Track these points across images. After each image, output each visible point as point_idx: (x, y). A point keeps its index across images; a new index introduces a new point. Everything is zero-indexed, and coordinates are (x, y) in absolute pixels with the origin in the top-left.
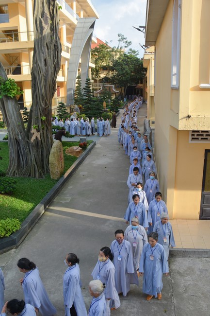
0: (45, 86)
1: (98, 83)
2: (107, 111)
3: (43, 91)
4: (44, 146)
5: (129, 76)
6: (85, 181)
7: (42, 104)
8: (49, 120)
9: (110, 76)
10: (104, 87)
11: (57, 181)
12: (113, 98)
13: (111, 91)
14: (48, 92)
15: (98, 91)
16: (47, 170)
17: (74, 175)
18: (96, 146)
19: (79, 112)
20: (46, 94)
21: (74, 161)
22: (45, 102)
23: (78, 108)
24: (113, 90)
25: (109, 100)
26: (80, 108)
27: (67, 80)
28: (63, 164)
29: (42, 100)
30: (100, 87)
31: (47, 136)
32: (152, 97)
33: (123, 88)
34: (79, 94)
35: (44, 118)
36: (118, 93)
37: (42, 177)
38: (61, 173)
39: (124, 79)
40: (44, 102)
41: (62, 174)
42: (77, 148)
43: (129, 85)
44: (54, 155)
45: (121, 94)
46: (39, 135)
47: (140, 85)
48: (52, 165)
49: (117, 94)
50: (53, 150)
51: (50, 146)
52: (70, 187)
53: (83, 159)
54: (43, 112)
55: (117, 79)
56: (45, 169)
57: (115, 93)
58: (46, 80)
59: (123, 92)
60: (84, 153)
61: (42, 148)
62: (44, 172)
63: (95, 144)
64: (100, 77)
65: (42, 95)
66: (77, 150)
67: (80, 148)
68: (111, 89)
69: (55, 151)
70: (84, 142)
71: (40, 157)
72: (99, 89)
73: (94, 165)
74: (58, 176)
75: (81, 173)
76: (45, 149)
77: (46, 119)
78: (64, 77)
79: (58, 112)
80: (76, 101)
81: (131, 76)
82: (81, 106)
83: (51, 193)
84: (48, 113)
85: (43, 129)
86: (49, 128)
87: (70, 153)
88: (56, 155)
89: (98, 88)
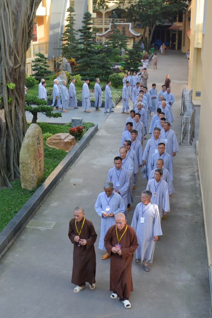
0: (15, 31)
1: (104, 19)
2: (118, 71)
3: (12, 40)
4: (11, 133)
5: (158, 8)
6: (79, 194)
7: (9, 61)
8: (20, 88)
9: (125, 7)
10: (114, 26)
11: (32, 192)
12: (130, 46)
13: (126, 33)
14: (19, 42)
15: (104, 33)
16: (15, 173)
17: (61, 184)
18: (99, 134)
19: (70, 72)
20: (16, 45)
21: (60, 159)
22: (15, 58)
23: (69, 64)
24: (129, 32)
25: (123, 50)
26: (72, 64)
27: (51, 13)
28: (43, 165)
29: (10, 55)
30: (107, 26)
31: (17, 115)
32: (198, 50)
33: (148, 28)
34: (72, 39)
35: (12, 86)
36: (138, 37)
37: (7, 185)
38: (38, 179)
39: (150, 12)
40: (13, 58)
41: (41, 181)
42: (66, 137)
43: (158, 23)
44: (28, 150)
45: (143, 39)
46: (3, 115)
47: (177, 24)
48: (23, 167)
49: (137, 40)
50: (26, 142)
51: (21, 132)
52: (54, 204)
53: (76, 156)
54: (10, 74)
55: (137, 13)
56: (12, 171)
57: (134, 38)
58: (16, 21)
59: (147, 35)
60: (78, 145)
61: (8, 135)
62: (9, 177)
63: (96, 130)
64: (107, 7)
65: (10, 47)
66: (66, 140)
67: (72, 137)
68: (126, 30)
69: (31, 143)
70: (77, 126)
71: (4, 151)
72: (106, 29)
73: (95, 167)
74: (34, 185)
75: (73, 181)
76: (12, 138)
77: (16, 88)
78: (44, 8)
79: (34, 70)
80: (66, 52)
81: (162, 9)
82: (73, 60)
83: (22, 213)
84: (20, 77)
85: (10, 104)
86: (20, 101)
87: (54, 144)
88: (32, 149)
89: (103, 26)
